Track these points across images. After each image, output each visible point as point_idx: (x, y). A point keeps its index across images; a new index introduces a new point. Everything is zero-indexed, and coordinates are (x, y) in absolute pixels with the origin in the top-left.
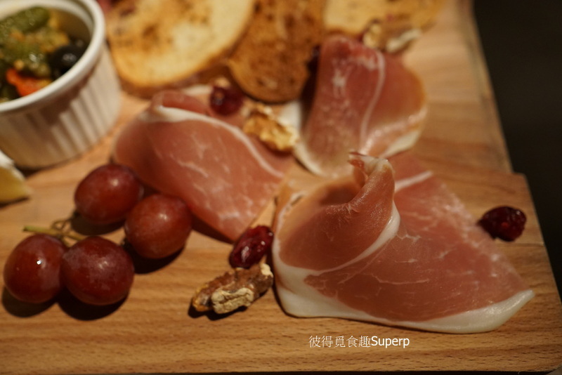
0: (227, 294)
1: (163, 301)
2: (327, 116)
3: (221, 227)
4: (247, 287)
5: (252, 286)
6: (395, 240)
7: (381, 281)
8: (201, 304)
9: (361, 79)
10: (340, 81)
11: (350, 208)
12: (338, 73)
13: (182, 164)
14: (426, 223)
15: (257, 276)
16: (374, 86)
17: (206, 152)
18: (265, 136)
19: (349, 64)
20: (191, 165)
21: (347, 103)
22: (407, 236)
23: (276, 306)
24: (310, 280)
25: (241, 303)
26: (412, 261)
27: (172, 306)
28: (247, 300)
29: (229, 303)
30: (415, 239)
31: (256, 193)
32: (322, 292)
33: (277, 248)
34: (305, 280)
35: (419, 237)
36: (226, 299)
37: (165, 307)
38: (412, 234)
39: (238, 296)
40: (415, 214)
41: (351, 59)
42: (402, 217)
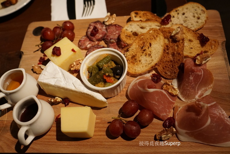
0: (165, 136)
1: (147, 136)
2: (187, 86)
3: (161, 117)
4: (170, 134)
5: (171, 134)
6: (209, 125)
7: (205, 134)
8: (159, 138)
9: (197, 77)
10: (191, 78)
11: (199, 118)
12: (191, 76)
13: (152, 102)
14: (215, 117)
15: (172, 131)
16: (200, 78)
17: (158, 99)
18: (170, 91)
19: (194, 74)
20: (154, 102)
21: (193, 83)
22: (212, 124)
23: (177, 138)
24: (186, 133)
25: (168, 138)
26: (213, 130)
27: (150, 138)
28: (170, 137)
29: (166, 138)
30: (214, 124)
31: (169, 108)
32: (189, 136)
33: (176, 123)
34: (185, 133)
35: (215, 124)
36: (165, 137)
37: (148, 138)
38: (213, 123)
39: (168, 136)
40: (212, 115)
41: (195, 73)
42: (211, 119)
